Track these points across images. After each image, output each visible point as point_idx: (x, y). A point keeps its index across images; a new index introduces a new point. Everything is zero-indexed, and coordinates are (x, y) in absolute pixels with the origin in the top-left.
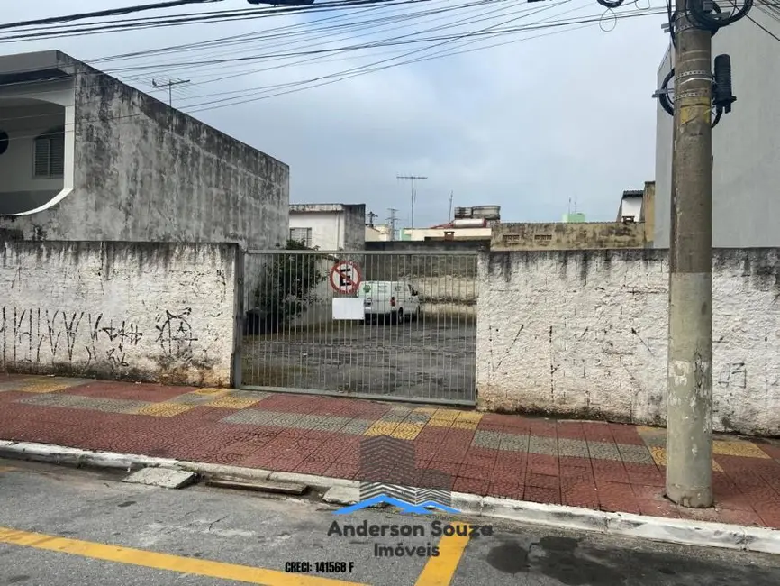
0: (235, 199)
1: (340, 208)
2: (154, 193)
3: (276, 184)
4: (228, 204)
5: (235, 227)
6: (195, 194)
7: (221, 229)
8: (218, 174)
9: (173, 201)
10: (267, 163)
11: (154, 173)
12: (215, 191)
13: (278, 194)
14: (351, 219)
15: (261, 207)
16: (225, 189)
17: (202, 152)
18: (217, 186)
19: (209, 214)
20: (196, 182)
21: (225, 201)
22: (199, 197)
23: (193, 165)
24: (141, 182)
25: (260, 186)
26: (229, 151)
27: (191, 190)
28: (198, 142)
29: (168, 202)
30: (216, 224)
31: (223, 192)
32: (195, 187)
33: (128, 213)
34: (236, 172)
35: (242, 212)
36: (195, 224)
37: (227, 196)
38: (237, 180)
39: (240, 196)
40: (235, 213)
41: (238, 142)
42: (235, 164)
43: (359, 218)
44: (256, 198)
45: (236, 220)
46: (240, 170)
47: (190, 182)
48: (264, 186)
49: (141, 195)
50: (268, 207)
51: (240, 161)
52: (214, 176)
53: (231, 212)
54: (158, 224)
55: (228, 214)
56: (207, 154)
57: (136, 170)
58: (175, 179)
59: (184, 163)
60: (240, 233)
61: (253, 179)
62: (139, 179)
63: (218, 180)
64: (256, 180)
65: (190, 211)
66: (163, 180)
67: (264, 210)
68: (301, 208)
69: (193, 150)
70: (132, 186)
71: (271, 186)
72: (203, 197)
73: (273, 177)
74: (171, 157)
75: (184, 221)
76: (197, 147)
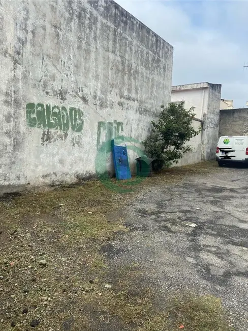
0: (130, 67)
1: (206, 86)
2: (48, 46)
3: (163, 60)
4: (124, 69)
5: (129, 90)
6: (93, 55)
7: (117, 91)
8: (115, 41)
9: (69, 58)
10: (157, 41)
11: (48, 26)
12: (111, 56)
13: (164, 69)
14: (212, 93)
15: (151, 77)
16: (121, 57)
17: (100, 18)
18: (114, 52)
19: (106, 77)
20: (93, 45)
21: (120, 67)
22: (96, 59)
23: (90, 28)
24: (33, 32)
25: (150, 59)
26: (126, 23)
27: (88, 52)
28: (96, 8)
29: (64, 58)
30: (112, 86)
31: (119, 59)
32: (92, 49)
33: (16, 62)
34: (131, 44)
35: (135, 78)
36: (92, 83)
37: (123, 63)
38: (131, 49)
39: (134, 65)
40: (129, 79)
41: (133, 17)
42: (130, 35)
43: (217, 93)
44: (147, 68)
45: (130, 85)
46: (135, 42)
47: (88, 44)
48: (153, 60)
49: (33, 45)
50: (156, 78)
51: (134, 34)
52: (111, 42)
53: (126, 77)
54: (53, 78)
55: (123, 79)
56: (104, 21)
57: (26, 19)
58: (72, 37)
59: (81, 24)
60: (133, 95)
61: (145, 52)
62: (30, 29)
63: (115, 47)
64: (147, 53)
65: (87, 71)
66: (58, 35)
67: (153, 79)
68: (178, 88)
69: (91, 13)
70: (21, 35)
71: (159, 61)
72: (101, 59)
73: (161, 54)
74: (67, 15)
75: (82, 79)
76: (95, 12)
